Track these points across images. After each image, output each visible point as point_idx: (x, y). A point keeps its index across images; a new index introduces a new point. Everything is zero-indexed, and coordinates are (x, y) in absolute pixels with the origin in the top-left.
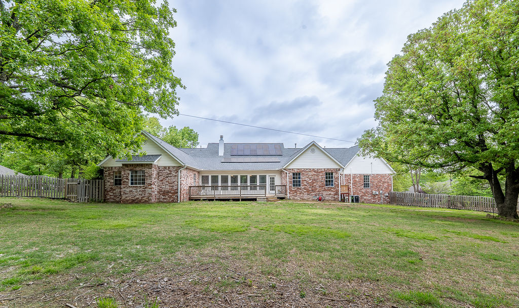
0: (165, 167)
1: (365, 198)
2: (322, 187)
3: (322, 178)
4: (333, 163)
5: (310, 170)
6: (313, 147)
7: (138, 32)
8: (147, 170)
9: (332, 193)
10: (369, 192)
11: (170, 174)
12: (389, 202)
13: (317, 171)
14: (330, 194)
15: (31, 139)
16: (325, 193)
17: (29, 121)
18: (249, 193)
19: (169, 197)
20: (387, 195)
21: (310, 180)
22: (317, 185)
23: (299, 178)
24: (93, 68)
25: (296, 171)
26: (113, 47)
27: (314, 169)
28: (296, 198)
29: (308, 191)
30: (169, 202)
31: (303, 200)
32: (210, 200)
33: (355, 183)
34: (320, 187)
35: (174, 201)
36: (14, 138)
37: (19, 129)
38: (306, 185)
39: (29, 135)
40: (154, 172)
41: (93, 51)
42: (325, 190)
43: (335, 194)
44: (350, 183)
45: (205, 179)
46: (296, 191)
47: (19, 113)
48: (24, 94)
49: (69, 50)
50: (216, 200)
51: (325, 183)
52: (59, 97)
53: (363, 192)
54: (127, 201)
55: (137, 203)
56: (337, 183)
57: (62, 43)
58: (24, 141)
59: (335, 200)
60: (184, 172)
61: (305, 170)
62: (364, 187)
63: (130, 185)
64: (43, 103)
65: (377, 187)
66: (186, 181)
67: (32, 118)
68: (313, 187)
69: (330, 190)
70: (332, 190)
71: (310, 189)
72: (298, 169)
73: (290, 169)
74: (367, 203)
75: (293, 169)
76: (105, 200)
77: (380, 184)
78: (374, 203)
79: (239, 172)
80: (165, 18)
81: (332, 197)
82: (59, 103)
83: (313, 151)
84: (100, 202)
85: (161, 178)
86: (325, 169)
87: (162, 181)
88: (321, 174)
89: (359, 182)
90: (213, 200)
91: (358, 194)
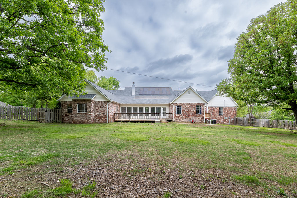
0: (99, 102)
1: (219, 121)
2: (194, 114)
3: (194, 109)
4: (201, 100)
5: (187, 104)
6: (190, 90)
7: (80, 15)
8: (88, 103)
9: (200, 118)
10: (222, 117)
11: (102, 106)
12: (234, 124)
13: (192, 105)
14: (199, 119)
15: (15, 84)
16: (196, 118)
17: (13, 72)
18: (150, 118)
19: (102, 120)
20: (233, 119)
21: (187, 110)
22: (191, 113)
23: (181, 109)
24: (52, 38)
25: (179, 105)
26: (65, 24)
27: (189, 103)
28: (178, 121)
29: (186, 117)
30: (102, 123)
31: (183, 122)
32: (126, 122)
33: (214, 112)
35: (105, 122)
36: (4, 83)
37: (7, 77)
38: (184, 113)
39: (13, 81)
40: (92, 105)
41: (52, 27)
42: (196, 116)
43: (202, 119)
44: (211, 112)
45: (123, 109)
46: (178, 117)
47: (6, 67)
48: (9, 55)
49: (36, 26)
50: (130, 122)
51: (196, 112)
52: (31, 57)
53: (218, 118)
54: (76, 122)
55: (82, 123)
56: (203, 112)
57: (31, 21)
58: (10, 85)
59: (201, 122)
60: (111, 105)
61: (184, 104)
62: (219, 114)
63: (78, 112)
64: (21, 61)
65: (227, 114)
66: (112, 111)
67: (15, 70)
68: (188, 114)
69: (199, 116)
72: (180, 103)
73: (175, 104)
74: (220, 124)
75: (177, 103)
76: (62, 121)
77: (229, 113)
78: (225, 124)
79: (144, 105)
80: (97, 6)
82: (32, 60)
83: (189, 92)
84: (59, 123)
85: (97, 108)
86: (196, 103)
87: (97, 110)
88: (194, 107)
89: (216, 111)
90: (128, 122)
91: (215, 119)
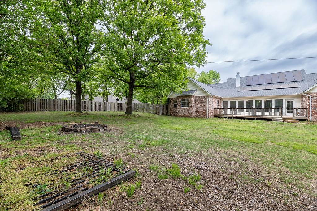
0: (199, 97)
8: (189, 99)
11: (202, 101)
17: (143, 80)
18: (263, 114)
19: (202, 114)
30: (202, 118)
32: (229, 118)
35: (205, 117)
37: (140, 84)
40: (194, 100)
45: (225, 104)
47: (141, 77)
48: (142, 68)
50: (234, 118)
52: (153, 67)
54: (180, 115)
55: (185, 117)
60: (211, 99)
63: (181, 107)
64: (148, 71)
66: (212, 105)
67: (144, 78)
76: (170, 115)
82: (153, 69)
85: (197, 103)
87: (197, 105)
90: (231, 118)
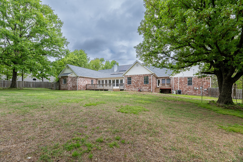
0: (74, 77)
1: (188, 91)
2: (142, 84)
3: (142, 80)
4: (148, 71)
5: (136, 76)
6: (137, 64)
8: (67, 78)
9: (148, 87)
10: (191, 88)
11: (75, 79)
12: (208, 95)
13: (139, 76)
14: (146, 88)
16: (143, 87)
20: (206, 90)
21: (136, 81)
22: (139, 83)
23: (131, 80)
25: (129, 76)
27: (138, 75)
28: (129, 90)
29: (135, 86)
30: (75, 90)
31: (132, 91)
33: (181, 82)
34: (141, 84)
38: (134, 84)
40: (70, 80)
42: (144, 86)
43: (149, 88)
44: (178, 82)
46: (129, 87)
51: (144, 82)
53: (187, 88)
54: (62, 89)
55: (64, 90)
56: (150, 82)
59: (149, 91)
61: (133, 76)
62: (188, 85)
63: (63, 84)
65: (197, 85)
68: (137, 84)
69: (146, 86)
70: (148, 86)
71: (136, 85)
72: (130, 75)
73: (126, 76)
74: (189, 95)
75: (127, 76)
76: (59, 89)
77: (200, 83)
78: (195, 95)
81: (147, 90)
83: (137, 65)
85: (73, 81)
86: (143, 75)
87: (73, 82)
88: (142, 77)
89: (184, 82)
91: (183, 89)
